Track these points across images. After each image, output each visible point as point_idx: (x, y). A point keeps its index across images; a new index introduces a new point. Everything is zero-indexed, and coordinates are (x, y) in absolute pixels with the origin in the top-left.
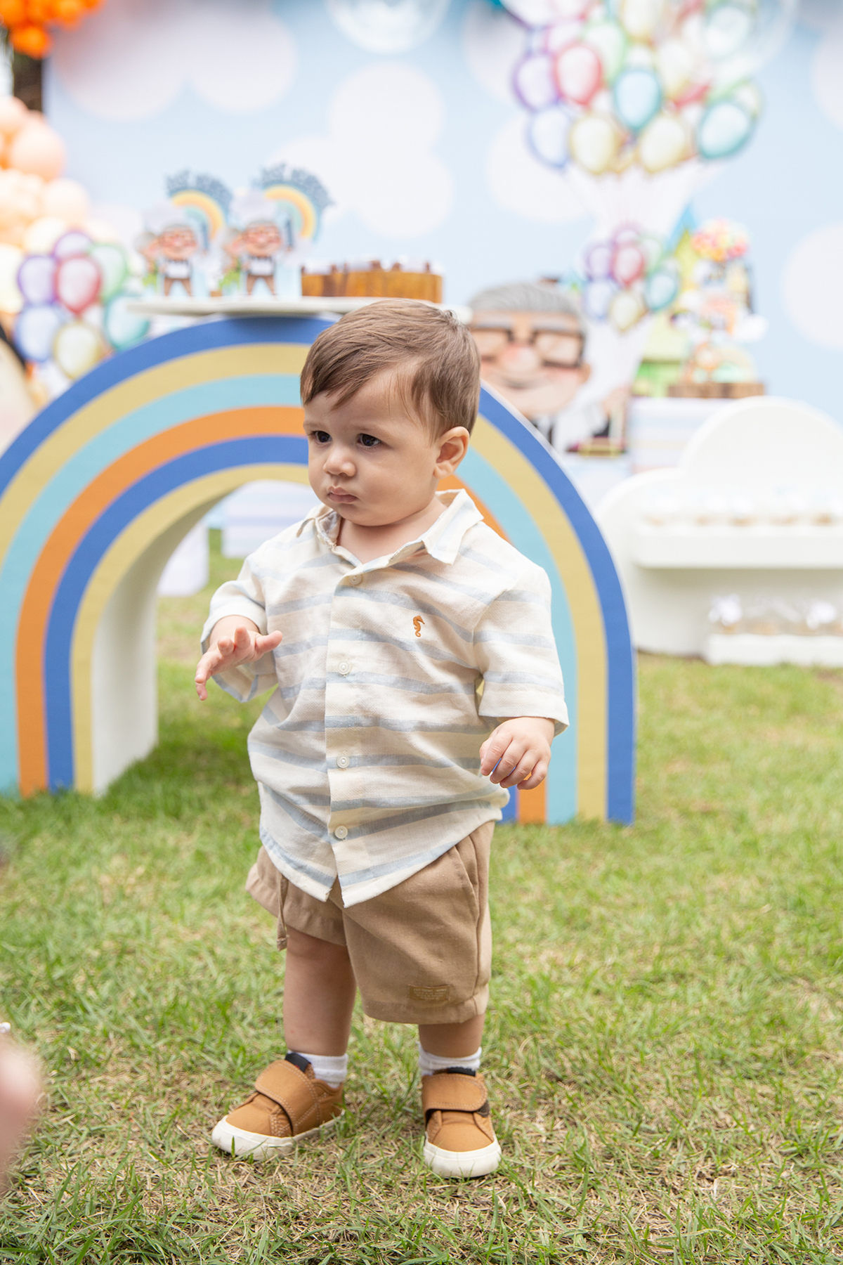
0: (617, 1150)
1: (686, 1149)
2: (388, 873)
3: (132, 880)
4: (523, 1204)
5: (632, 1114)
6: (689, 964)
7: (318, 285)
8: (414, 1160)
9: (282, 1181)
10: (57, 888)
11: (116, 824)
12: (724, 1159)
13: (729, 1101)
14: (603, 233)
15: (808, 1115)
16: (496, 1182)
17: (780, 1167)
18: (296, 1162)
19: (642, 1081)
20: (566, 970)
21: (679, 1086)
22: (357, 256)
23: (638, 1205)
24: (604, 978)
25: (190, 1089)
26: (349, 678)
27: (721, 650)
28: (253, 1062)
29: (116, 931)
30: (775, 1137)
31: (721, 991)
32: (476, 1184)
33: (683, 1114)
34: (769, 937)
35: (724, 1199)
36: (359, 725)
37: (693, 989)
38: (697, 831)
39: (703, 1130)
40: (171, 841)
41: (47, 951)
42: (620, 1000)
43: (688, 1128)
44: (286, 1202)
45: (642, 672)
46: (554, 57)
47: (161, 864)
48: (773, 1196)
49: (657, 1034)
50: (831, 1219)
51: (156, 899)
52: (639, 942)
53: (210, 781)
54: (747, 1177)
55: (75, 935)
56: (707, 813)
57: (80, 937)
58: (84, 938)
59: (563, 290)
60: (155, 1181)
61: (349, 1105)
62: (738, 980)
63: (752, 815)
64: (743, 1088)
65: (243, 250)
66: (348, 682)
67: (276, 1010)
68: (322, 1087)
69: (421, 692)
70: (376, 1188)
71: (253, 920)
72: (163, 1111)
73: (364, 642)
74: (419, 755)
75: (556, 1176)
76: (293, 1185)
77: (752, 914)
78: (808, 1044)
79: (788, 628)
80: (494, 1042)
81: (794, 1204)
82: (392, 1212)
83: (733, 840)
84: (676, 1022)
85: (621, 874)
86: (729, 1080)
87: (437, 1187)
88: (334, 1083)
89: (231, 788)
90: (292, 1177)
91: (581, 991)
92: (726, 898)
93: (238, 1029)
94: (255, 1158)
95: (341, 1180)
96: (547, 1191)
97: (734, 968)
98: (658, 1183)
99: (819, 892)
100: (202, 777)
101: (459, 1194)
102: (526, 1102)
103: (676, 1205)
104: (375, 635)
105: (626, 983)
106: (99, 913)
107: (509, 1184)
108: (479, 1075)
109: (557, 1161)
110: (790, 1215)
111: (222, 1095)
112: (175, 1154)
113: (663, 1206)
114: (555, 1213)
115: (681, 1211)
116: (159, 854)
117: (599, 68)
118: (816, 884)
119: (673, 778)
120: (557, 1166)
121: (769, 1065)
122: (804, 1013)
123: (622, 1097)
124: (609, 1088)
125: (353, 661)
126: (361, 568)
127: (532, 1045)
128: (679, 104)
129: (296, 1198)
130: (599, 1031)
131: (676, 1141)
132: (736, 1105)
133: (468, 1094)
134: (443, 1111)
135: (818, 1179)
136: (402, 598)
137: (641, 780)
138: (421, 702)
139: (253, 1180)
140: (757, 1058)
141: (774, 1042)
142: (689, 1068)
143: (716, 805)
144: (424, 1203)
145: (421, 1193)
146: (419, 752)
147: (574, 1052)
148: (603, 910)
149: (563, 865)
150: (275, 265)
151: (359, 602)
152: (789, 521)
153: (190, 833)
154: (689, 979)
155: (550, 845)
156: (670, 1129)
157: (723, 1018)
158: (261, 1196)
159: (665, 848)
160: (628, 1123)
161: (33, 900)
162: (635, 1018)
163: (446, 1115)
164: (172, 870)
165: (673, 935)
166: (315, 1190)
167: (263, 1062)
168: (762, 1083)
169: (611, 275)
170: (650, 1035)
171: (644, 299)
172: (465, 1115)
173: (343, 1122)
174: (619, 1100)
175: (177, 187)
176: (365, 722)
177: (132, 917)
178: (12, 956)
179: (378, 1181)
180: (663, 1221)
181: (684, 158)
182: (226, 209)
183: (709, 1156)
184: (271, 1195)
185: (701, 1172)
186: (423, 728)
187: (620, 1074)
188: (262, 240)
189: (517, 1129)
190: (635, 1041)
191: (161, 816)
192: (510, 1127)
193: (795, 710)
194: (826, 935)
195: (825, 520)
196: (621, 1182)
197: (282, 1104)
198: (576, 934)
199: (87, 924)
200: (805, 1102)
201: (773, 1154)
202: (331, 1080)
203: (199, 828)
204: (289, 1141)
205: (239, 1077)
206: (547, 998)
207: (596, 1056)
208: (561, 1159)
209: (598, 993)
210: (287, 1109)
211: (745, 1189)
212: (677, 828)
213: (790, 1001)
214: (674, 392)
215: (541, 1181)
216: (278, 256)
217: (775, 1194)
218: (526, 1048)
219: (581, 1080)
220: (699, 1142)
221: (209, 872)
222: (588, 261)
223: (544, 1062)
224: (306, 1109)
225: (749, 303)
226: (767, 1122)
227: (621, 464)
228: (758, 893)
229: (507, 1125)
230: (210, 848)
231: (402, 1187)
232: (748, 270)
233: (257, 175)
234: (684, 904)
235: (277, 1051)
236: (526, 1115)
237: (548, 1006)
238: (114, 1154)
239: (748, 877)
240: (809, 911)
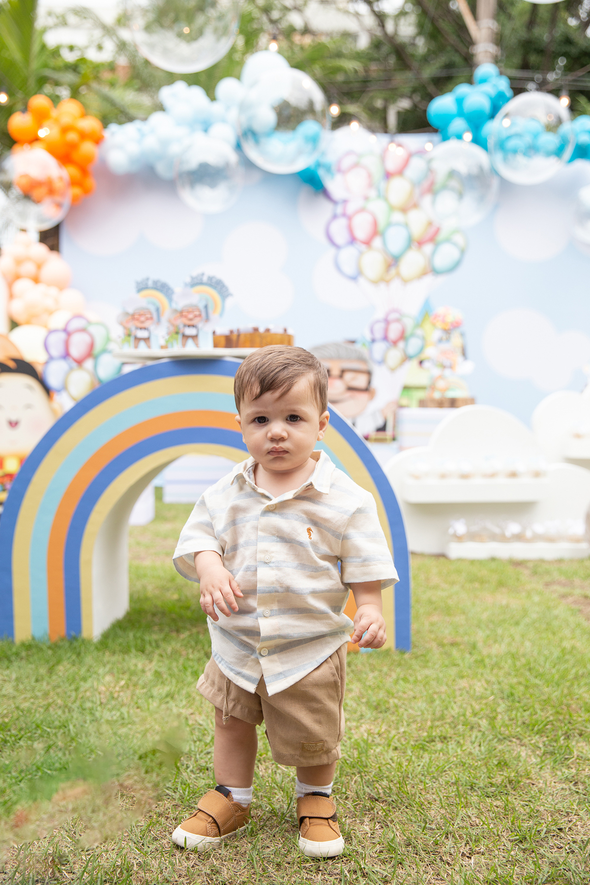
0: (413, 840)
1: (453, 839)
2: (293, 674)
3: (117, 689)
4: (359, 873)
5: (421, 819)
6: (449, 731)
7: (223, 341)
8: (293, 849)
9: (215, 863)
10: (74, 694)
11: (107, 657)
12: (477, 844)
13: (477, 810)
14: (380, 315)
15: (524, 817)
16: (343, 861)
17: (510, 849)
18: (223, 852)
19: (425, 799)
20: (376, 736)
21: (447, 802)
22: (244, 325)
23: (427, 873)
24: (399, 741)
25: (158, 810)
26: (271, 565)
27: (456, 551)
28: (194, 793)
29: (110, 718)
30: (506, 831)
31: (468, 746)
32: (330, 862)
33: (450, 818)
34: (494, 714)
35: (478, 868)
36: (277, 591)
37: (452, 745)
38: (448, 655)
39: (463, 827)
40: (140, 666)
41: (69, 730)
42: (409, 752)
43: (454, 827)
44: (218, 875)
45: (413, 563)
46: (350, 218)
47: (135, 679)
48: (507, 866)
49: (432, 772)
50: (542, 879)
51: (132, 698)
52: (419, 719)
53: (161, 630)
54: (491, 855)
55: (85, 722)
56: (453, 644)
57: (88, 722)
58: (91, 723)
59: (358, 346)
60: (139, 864)
61: (252, 817)
62: (478, 740)
63: (480, 645)
64: (485, 803)
65: (180, 322)
66: (270, 566)
67: (206, 762)
68: (238, 807)
69: (312, 571)
70: (271, 866)
71: (191, 711)
72: (142, 823)
73: (278, 543)
74: (311, 608)
75: (378, 856)
76: (222, 865)
77: (484, 701)
78: (521, 776)
79: (494, 538)
80: (337, 778)
81: (519, 870)
82: (281, 880)
83: (469, 659)
84: (443, 765)
85: (405, 680)
86: (476, 798)
87: (308, 865)
88: (245, 804)
89: (174, 634)
90: (221, 861)
91: (386, 748)
92: (467, 692)
93: (184, 774)
94: (198, 850)
95: (251, 862)
96: (373, 866)
97: (475, 733)
98: (438, 860)
99: (522, 688)
100: (156, 628)
101: (321, 868)
102: (358, 814)
103: (450, 873)
104: (285, 539)
105: (412, 743)
106: (99, 708)
107: (350, 862)
108: (331, 797)
109: (378, 848)
110: (517, 877)
111: (177, 813)
112: (151, 848)
113: (442, 873)
114: (379, 879)
115: (454, 876)
116: (133, 673)
117: (375, 224)
118: (520, 683)
119: (432, 624)
120: (378, 851)
121: (499, 789)
122: (518, 758)
123: (415, 809)
124: (406, 804)
125: (273, 554)
126: (275, 501)
127: (359, 780)
128: (420, 243)
129: (224, 872)
130: (398, 771)
131: (448, 834)
132: (482, 813)
133: (325, 808)
134: (310, 818)
135: (533, 855)
136: (301, 517)
137: (414, 626)
138: (312, 577)
139: (198, 863)
140: (492, 785)
141: (502, 775)
142: (452, 792)
143: (459, 639)
144: (300, 875)
145: (298, 869)
146: (312, 606)
147: (385, 783)
148: (396, 701)
149: (371, 675)
150: (198, 331)
151: (275, 520)
152: (493, 475)
153: (151, 661)
154: (449, 739)
155: (363, 664)
156: (443, 828)
157: (470, 761)
158: (203, 872)
159: (430, 664)
160: (419, 824)
161: (59, 701)
162: (419, 763)
163: (312, 820)
164: (141, 682)
165: (438, 714)
166: (235, 868)
167: (201, 792)
168: (497, 799)
169: (385, 338)
170: (428, 773)
171: (405, 352)
172: (323, 820)
173: (250, 827)
174: (412, 810)
175: (142, 287)
176: (280, 590)
177: (119, 710)
178: (48, 733)
179: (272, 862)
180: (443, 882)
181: (424, 273)
182: (170, 299)
183: (467, 843)
184: (209, 872)
185: (463, 853)
186: (315, 593)
187: (412, 795)
188: (191, 316)
189: (353, 829)
190: (420, 776)
191: (133, 650)
192: (349, 828)
193: (501, 584)
194: (528, 713)
195: (513, 475)
196: (416, 859)
197: (214, 817)
198: (381, 715)
199: (92, 714)
200: (522, 810)
201: (505, 841)
202: (243, 802)
203: (156, 657)
204: (218, 839)
205: (187, 802)
206: (367, 751)
207: (398, 785)
208: (380, 846)
209: (396, 749)
210: (217, 820)
211: (490, 862)
212: (436, 654)
213: (510, 752)
214: (422, 404)
215: (369, 860)
216: (200, 325)
217: (508, 865)
218: (355, 782)
219: (390, 799)
220: (461, 834)
221: (163, 683)
222: (372, 331)
223: (367, 790)
224: (228, 820)
225: (464, 353)
226: (501, 822)
227: (394, 445)
228: (486, 689)
229: (347, 827)
230: (163, 669)
231: (287, 865)
232: (462, 335)
233: (188, 280)
234: (443, 696)
235: (209, 787)
236: (358, 821)
237: (367, 757)
238: (114, 849)
239: (479, 681)
240: (517, 699)
